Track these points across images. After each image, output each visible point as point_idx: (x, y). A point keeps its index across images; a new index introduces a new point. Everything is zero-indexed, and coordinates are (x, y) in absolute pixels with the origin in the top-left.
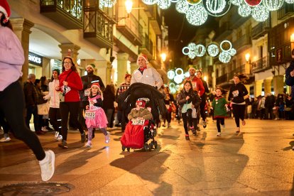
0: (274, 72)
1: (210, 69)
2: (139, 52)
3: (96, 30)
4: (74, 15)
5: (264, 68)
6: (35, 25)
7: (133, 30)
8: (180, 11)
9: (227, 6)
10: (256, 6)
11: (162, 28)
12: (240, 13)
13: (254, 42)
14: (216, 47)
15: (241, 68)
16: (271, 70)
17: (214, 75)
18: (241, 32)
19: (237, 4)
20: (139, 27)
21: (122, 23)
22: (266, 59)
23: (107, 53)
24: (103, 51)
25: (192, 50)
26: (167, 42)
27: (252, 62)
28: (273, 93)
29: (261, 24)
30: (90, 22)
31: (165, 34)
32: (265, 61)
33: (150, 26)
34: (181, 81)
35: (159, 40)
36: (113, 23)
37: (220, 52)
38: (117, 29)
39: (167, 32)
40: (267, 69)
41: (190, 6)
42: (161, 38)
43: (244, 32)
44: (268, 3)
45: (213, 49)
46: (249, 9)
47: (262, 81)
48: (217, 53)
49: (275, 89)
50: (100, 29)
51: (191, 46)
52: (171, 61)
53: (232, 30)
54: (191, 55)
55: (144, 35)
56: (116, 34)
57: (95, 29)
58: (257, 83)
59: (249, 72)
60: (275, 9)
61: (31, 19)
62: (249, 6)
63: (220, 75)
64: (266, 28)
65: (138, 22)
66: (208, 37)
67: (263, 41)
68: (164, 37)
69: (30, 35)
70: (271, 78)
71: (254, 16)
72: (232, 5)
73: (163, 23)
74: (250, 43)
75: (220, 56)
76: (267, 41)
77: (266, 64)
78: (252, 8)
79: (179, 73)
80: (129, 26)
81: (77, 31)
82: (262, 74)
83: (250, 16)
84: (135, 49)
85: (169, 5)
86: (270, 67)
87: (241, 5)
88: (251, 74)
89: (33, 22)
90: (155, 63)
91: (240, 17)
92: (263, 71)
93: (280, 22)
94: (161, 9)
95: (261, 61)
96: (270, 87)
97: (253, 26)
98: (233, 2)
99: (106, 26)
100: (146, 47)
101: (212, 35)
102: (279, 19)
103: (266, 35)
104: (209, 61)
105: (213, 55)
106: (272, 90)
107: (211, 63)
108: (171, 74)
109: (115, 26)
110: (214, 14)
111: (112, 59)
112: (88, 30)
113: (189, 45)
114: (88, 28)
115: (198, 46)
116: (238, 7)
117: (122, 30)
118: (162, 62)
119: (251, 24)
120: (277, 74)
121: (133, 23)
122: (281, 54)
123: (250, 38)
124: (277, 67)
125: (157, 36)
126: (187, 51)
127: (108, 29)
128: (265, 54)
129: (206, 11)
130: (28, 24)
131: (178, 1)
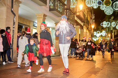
1: (112, 32)
2: (84, 25)
8: (102, 9)
11: (92, 15)
14: (115, 23)
17: (113, 34)
20: (84, 15)
21: (78, 14)
25: (105, 24)
26: (94, 21)
31: (93, 17)
33: (88, 15)
34: (99, 36)
35: (91, 20)
37: (117, 25)
39: (94, 16)
41: (106, 7)
42: (92, 19)
45: (113, 24)
48: (115, 26)
51: (104, 23)
52: (95, 28)
54: (104, 26)
55: (86, 18)
63: (116, 34)
65: (84, 13)
66: (111, 18)
68: (93, 19)
75: (117, 26)
79: (98, 33)
84: (82, 24)
85: (97, 7)
89: (47, 15)
90: (90, 29)
100: (87, 23)
101: (112, 18)
104: (111, 28)
105: (113, 26)
107: (112, 29)
108: (95, 33)
109: (75, 15)
113: (104, 22)
115: (108, 22)
118: (92, 29)
125: (90, 18)
126: (102, 24)
127: (73, 16)
129: (112, 9)
130: (45, 16)
131: (101, 5)
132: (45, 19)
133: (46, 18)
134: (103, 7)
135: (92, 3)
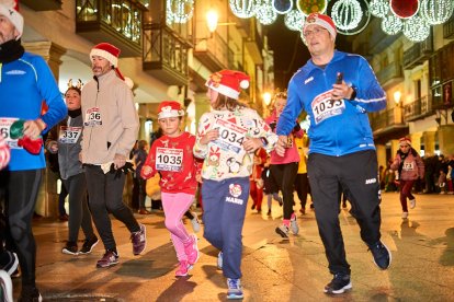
0: (439, 120)
3: (161, 59)
4: (128, 35)
5: (423, 113)
6: (68, 52)
7: (220, 57)
8: (290, 27)
9: (364, 18)
10: (410, 18)
11: (264, 54)
12: (384, 29)
13: (406, 73)
15: (388, 114)
16: (435, 117)
18: (386, 59)
19: (380, 15)
20: (229, 53)
21: (201, 46)
22: (426, 100)
23: (180, 93)
24: (173, 90)
26: (272, 76)
27: (404, 105)
28: (438, 153)
29: (418, 46)
30: (152, 46)
31: (269, 63)
32: (425, 104)
33: (246, 51)
35: (260, 72)
36: (188, 47)
38: (195, 56)
39: (272, 59)
40: (428, 115)
42: (263, 69)
43: (391, 58)
44: (428, 13)
46: (398, 22)
47: (421, 134)
49: (441, 146)
50: (169, 56)
53: (372, 55)
55: (236, 65)
56: (192, 63)
57: (161, 56)
58: (413, 137)
59: (400, 121)
60: (439, 22)
61: (62, 42)
62: (399, 18)
64: (426, 52)
65: (227, 45)
67: (420, 72)
68: (267, 68)
69: (61, 68)
70: (435, 129)
71: (407, 33)
72: (373, 17)
73: (266, 46)
74: (401, 75)
76: (427, 71)
77: (426, 108)
78: (403, 20)
80: (212, 50)
81: (132, 59)
82: (420, 122)
83: (401, 33)
85: (274, 18)
86: (432, 112)
87: (386, 16)
88: (403, 123)
89: (65, 47)
91: (385, 35)
92: (422, 118)
93: (447, 42)
94: (262, 25)
95: (419, 103)
96: (434, 144)
97: (405, 48)
98: (374, 13)
99: (177, 52)
102: (445, 38)
103: (426, 63)
106: (437, 147)
109: (191, 51)
110: (344, 31)
111: (187, 102)
112: (149, 58)
114: (149, 56)
116: (381, 19)
117: (203, 57)
118: (265, 106)
119: (402, 46)
120: (443, 122)
121: (218, 46)
122: (450, 92)
123: (401, 67)
124: (444, 112)
125: (256, 66)
127: (180, 57)
128: (425, 92)
130: (56, 50)
131: (289, 12)
132: (60, 63)
133: (63, 58)
134: (296, 21)
135: (255, 3)
